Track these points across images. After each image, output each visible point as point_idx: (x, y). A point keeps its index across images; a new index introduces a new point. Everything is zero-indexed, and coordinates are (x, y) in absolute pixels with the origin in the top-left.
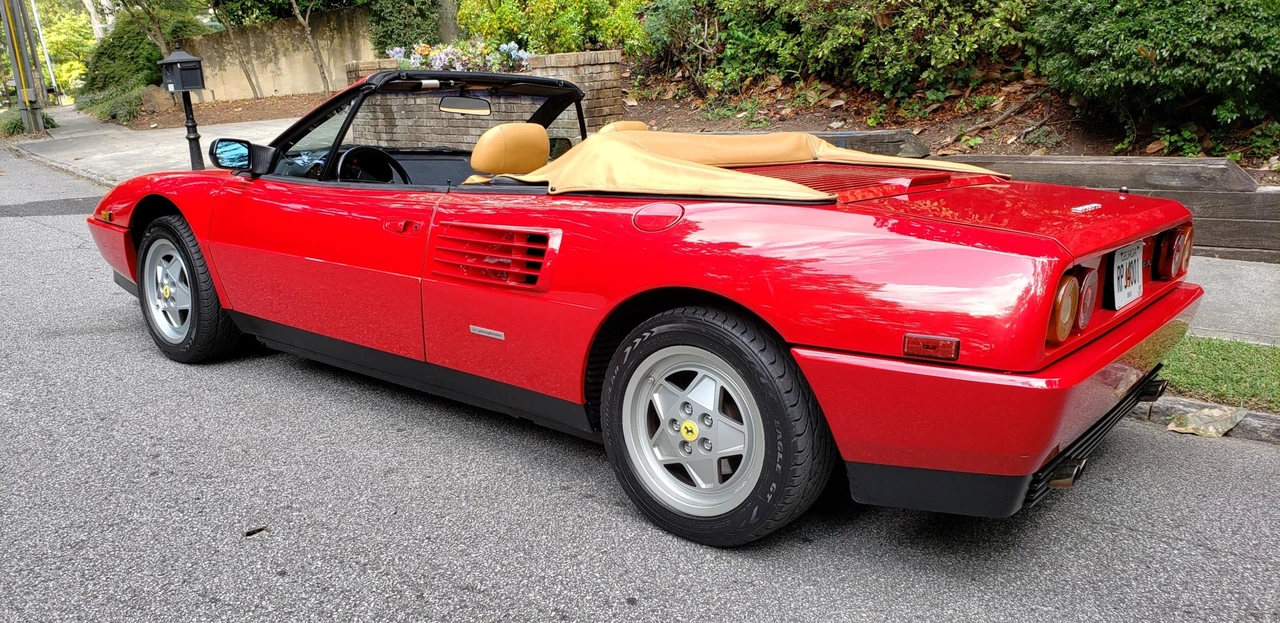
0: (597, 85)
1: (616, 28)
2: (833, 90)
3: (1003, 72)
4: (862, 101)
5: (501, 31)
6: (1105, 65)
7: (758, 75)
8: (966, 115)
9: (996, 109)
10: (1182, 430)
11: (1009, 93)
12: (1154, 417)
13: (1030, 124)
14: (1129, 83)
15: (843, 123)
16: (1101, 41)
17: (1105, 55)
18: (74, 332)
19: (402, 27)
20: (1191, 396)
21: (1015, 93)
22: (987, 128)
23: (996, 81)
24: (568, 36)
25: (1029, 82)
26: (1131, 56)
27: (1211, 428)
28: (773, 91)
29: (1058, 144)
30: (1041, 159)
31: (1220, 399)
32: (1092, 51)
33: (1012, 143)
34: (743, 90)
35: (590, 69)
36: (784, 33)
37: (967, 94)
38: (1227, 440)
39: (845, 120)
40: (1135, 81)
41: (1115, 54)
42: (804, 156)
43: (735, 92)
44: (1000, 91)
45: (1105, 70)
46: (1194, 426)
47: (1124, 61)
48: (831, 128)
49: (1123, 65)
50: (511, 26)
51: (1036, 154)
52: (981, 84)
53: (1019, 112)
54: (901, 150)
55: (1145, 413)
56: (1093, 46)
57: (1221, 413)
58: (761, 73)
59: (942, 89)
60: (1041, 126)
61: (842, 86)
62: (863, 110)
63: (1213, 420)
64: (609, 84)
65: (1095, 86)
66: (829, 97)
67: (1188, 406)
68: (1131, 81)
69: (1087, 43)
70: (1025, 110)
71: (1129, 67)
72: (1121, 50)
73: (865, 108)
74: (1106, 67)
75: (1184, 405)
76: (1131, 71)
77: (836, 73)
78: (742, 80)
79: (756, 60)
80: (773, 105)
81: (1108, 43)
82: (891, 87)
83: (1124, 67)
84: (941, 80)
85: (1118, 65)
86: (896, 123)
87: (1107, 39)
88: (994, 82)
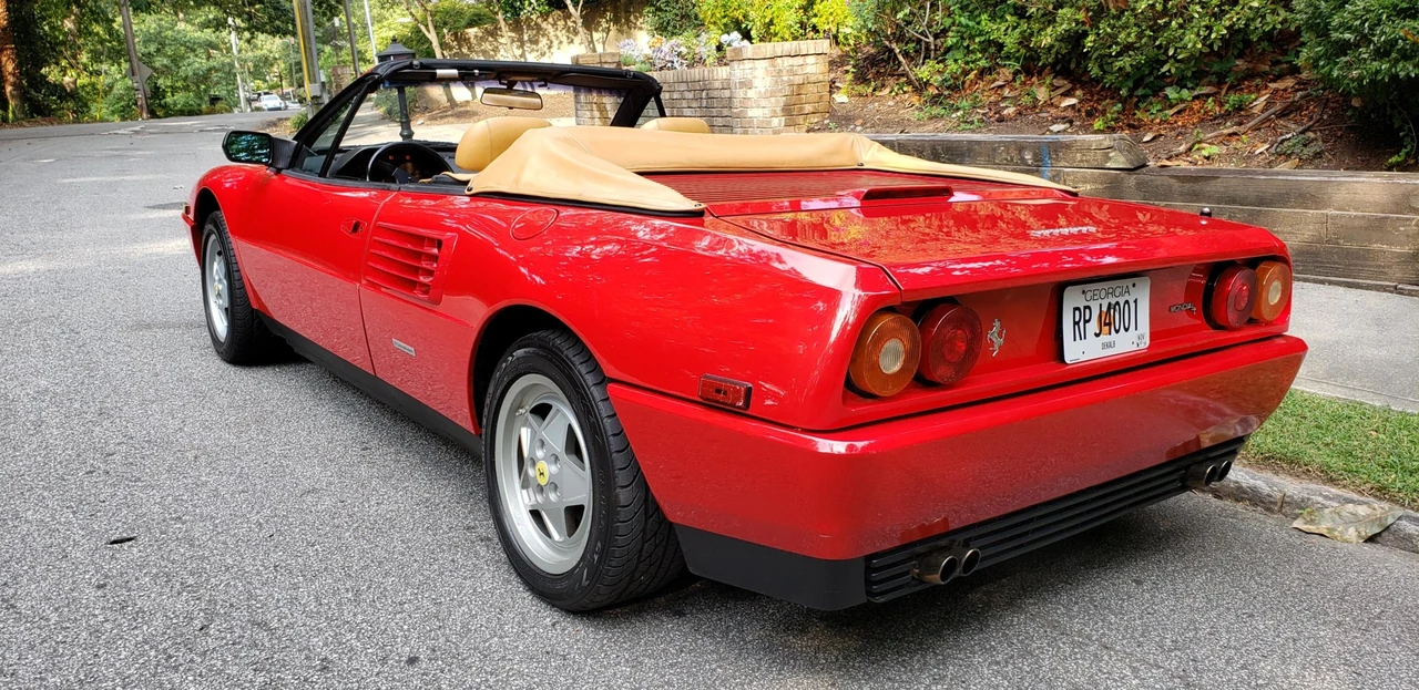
0: (799, 79)
1: (831, 14)
2: (1070, 86)
3: (1276, 63)
4: (1099, 99)
5: (725, 21)
6: (1364, 53)
7: (985, 68)
8: (1216, 118)
9: (1255, 111)
10: (1312, 528)
11: (1277, 90)
12: (1287, 509)
13: (1291, 130)
14: (1394, 77)
15: (1067, 125)
16: (1358, 22)
17: (1365, 39)
18: (165, 326)
19: (678, 18)
20: (1344, 486)
21: (1285, 90)
22: (1235, 134)
23: (1263, 75)
24: (782, 24)
25: (1304, 75)
26: (1397, 41)
27: (1352, 530)
28: (1001, 87)
29: (1318, 155)
30: (1288, 174)
31: (1381, 492)
32: (1347, 36)
33: (1261, 153)
34: (966, 86)
35: (788, 62)
36: (1015, 18)
37: (1224, 92)
38: (1367, 547)
39: (1071, 122)
40: (1402, 74)
41: (1376, 39)
42: (842, 161)
43: (954, 88)
44: (1266, 87)
45: (1364, 59)
46: (1329, 525)
47: (1388, 47)
48: (1051, 131)
49: (1387, 54)
50: (736, 14)
51: (1283, 167)
52: (1244, 79)
53: (1283, 114)
54: (1110, 159)
55: (1275, 503)
56: (1349, 28)
57: (1369, 511)
58: (987, 65)
59: (1190, 85)
60: (1303, 132)
61: (1080, 82)
62: (1096, 110)
63: (1356, 519)
64: (813, 79)
65: (1352, 80)
66: (1062, 95)
67: (1330, 499)
68: (1397, 75)
69: (1341, 25)
70: (1291, 112)
71: (1394, 55)
72: (1383, 33)
73: (1100, 107)
74: (1366, 56)
75: (1326, 497)
76: (1397, 61)
77: (1073, 66)
78: (966, 73)
79: (983, 51)
80: (996, 103)
81: (1366, 25)
82: (1131, 84)
83: (1389, 57)
84: (1189, 74)
85: (1381, 53)
86: (1130, 126)
87: (1367, 20)
88: (1262, 77)
